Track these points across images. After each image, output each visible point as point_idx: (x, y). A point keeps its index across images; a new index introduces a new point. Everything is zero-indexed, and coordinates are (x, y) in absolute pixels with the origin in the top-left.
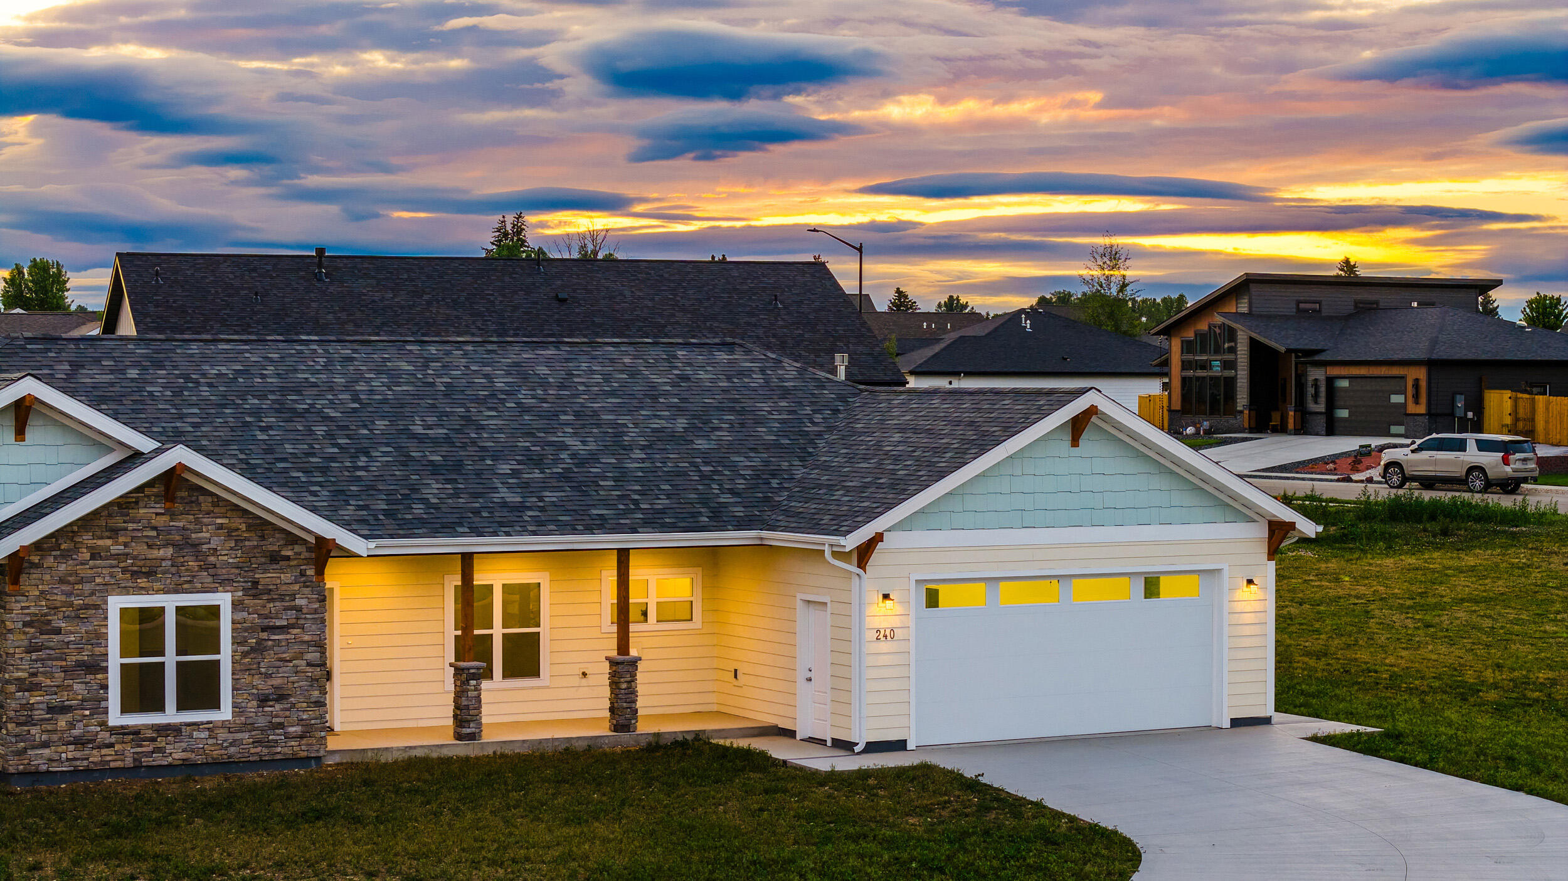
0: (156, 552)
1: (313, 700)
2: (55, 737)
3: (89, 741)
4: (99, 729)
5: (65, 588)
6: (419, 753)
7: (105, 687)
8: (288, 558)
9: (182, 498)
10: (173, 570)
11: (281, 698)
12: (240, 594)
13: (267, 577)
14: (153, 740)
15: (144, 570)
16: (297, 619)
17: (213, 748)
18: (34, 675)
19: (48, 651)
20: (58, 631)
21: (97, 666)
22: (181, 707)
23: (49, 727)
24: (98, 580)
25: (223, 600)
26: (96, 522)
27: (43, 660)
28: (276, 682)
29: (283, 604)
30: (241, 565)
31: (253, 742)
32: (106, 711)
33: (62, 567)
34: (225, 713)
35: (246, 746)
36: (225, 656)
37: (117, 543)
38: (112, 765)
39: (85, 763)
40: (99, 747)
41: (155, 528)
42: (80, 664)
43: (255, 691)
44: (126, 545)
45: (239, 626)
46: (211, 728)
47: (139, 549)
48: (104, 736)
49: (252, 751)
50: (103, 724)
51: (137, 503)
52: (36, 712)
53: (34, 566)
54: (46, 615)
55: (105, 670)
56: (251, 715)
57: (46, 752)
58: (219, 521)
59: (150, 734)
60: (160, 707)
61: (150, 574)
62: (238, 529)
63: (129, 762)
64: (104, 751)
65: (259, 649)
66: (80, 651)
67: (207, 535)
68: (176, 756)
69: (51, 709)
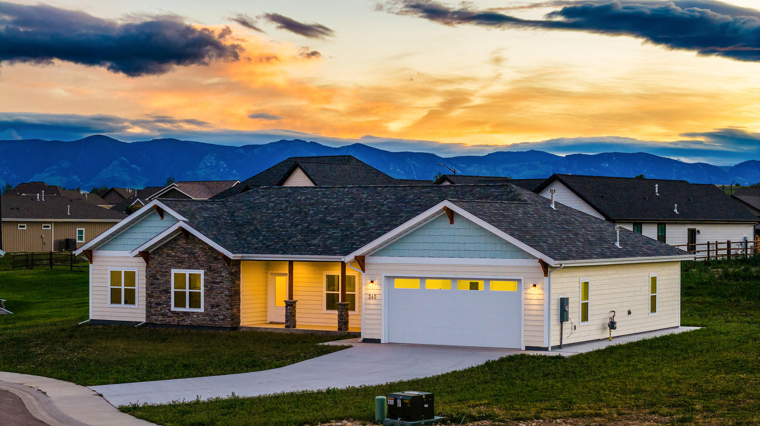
0: (184, 255)
1: (226, 308)
2: (157, 313)
3: (166, 315)
4: (168, 311)
5: (160, 266)
6: (269, 331)
7: (170, 298)
8: (219, 259)
9: (191, 238)
10: (188, 261)
11: (218, 306)
12: (206, 270)
13: (214, 265)
14: (182, 316)
15: (180, 261)
16: (222, 280)
17: (198, 321)
18: (152, 293)
19: (155, 285)
20: (158, 279)
21: (168, 291)
22: (190, 306)
23: (156, 309)
24: (168, 264)
25: (201, 272)
26: (168, 245)
27: (154, 288)
28: (216, 301)
29: (219, 275)
30: (206, 261)
31: (210, 320)
32: (170, 306)
33: (159, 259)
34: (202, 310)
35: (207, 321)
36: (202, 291)
37: (173, 252)
38: (172, 323)
39: (165, 322)
40: (168, 317)
41: (183, 248)
42: (164, 290)
43: (210, 303)
44: (176, 253)
45: (206, 281)
46: (198, 314)
47: (179, 254)
48: (170, 314)
49: (209, 323)
50: (169, 310)
51: (178, 239)
52: (153, 304)
53: (152, 258)
54: (155, 274)
55: (170, 292)
56: (209, 311)
57: (154, 317)
58: (201, 246)
59: (182, 314)
60: (184, 306)
61: (182, 263)
62: (206, 249)
63: (176, 323)
64: (170, 319)
65: (211, 289)
66: (164, 286)
67: (197, 250)
68: (188, 322)
69: (156, 304)
